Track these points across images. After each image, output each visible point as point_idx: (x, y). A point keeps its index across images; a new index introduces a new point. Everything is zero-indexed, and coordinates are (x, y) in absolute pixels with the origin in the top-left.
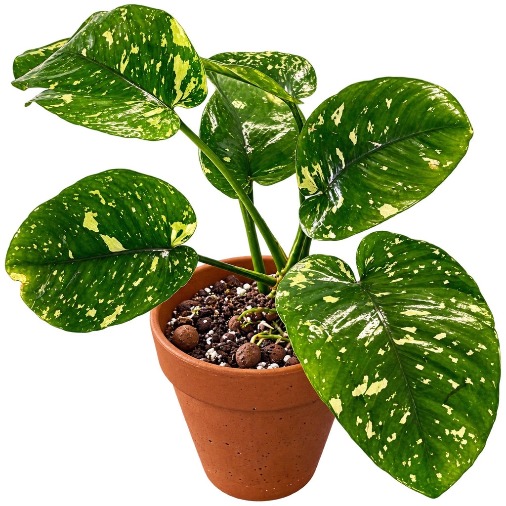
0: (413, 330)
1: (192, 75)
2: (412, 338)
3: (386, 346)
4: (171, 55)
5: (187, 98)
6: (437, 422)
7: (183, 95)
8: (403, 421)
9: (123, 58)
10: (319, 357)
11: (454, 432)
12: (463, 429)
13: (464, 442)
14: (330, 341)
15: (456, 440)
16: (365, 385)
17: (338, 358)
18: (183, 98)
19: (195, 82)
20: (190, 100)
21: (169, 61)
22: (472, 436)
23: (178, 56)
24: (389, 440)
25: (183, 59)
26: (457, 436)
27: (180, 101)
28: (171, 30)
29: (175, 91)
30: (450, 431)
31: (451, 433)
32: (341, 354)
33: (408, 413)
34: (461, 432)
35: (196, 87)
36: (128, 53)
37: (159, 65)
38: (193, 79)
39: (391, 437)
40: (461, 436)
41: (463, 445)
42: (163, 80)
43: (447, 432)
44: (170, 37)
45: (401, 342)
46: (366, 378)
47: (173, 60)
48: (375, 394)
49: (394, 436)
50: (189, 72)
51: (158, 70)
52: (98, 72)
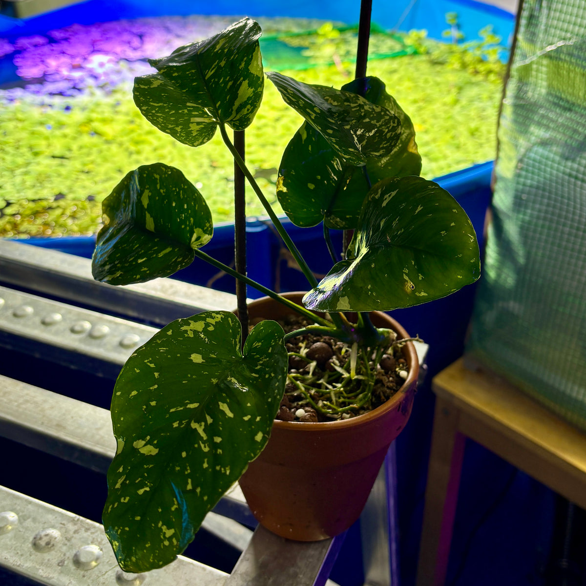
0: (210, 420)
1: (250, 102)
2: (203, 427)
3: (183, 422)
4: (242, 79)
5: (236, 120)
6: (160, 510)
7: (236, 116)
8: (141, 492)
9: (213, 66)
10: (132, 396)
11: (164, 528)
12: (172, 531)
13: (167, 543)
14: (152, 390)
15: (162, 537)
16: (143, 442)
17: (145, 407)
18: (234, 120)
19: (248, 110)
20: (237, 123)
21: (238, 83)
22: (175, 541)
23: (247, 81)
24: (122, 500)
25: (250, 85)
26: (165, 533)
27: (232, 120)
28: (252, 56)
29: (232, 110)
30: (162, 525)
31: (162, 527)
32: (148, 405)
33: (148, 489)
34: (169, 533)
35: (247, 114)
36: (218, 63)
37: (230, 84)
38: (249, 106)
39: (125, 499)
40: (167, 535)
41: (164, 545)
42: (228, 98)
43: (160, 524)
44: (248, 63)
45: (194, 425)
46: (148, 438)
47: (241, 83)
48: (145, 454)
49: (127, 499)
50: (249, 98)
51: (228, 87)
52: (193, 71)
